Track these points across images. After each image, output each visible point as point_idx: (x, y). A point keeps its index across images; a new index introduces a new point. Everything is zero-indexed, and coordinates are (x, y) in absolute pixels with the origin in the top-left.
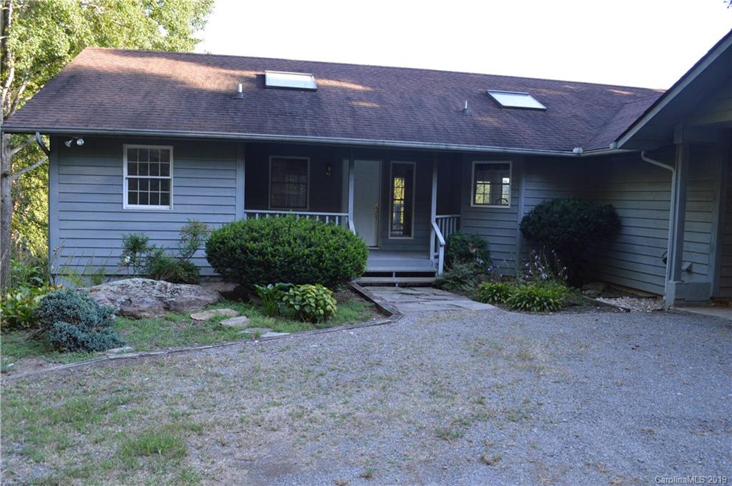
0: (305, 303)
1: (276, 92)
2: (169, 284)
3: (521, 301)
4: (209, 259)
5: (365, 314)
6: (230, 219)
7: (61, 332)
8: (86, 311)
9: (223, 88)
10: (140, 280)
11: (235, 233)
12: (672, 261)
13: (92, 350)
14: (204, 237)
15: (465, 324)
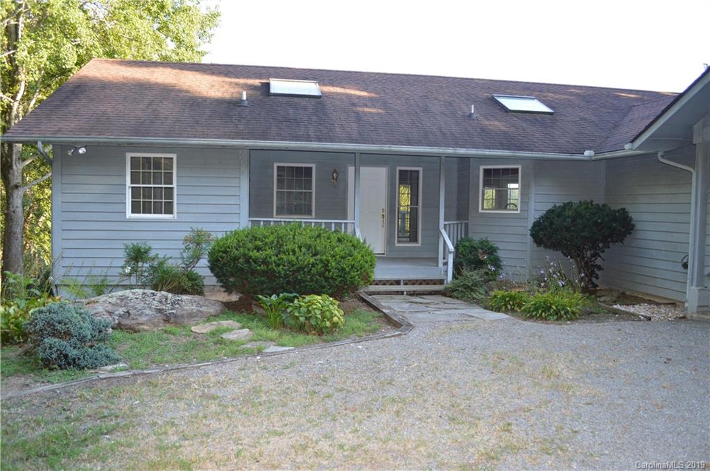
0: (310, 315)
1: (280, 99)
2: (170, 295)
3: (536, 309)
4: (212, 269)
5: (373, 326)
6: (234, 228)
7: (50, 348)
8: (79, 326)
9: (227, 96)
10: (140, 291)
11: (239, 241)
12: (693, 266)
13: (83, 368)
14: (208, 246)
15: (480, 335)
